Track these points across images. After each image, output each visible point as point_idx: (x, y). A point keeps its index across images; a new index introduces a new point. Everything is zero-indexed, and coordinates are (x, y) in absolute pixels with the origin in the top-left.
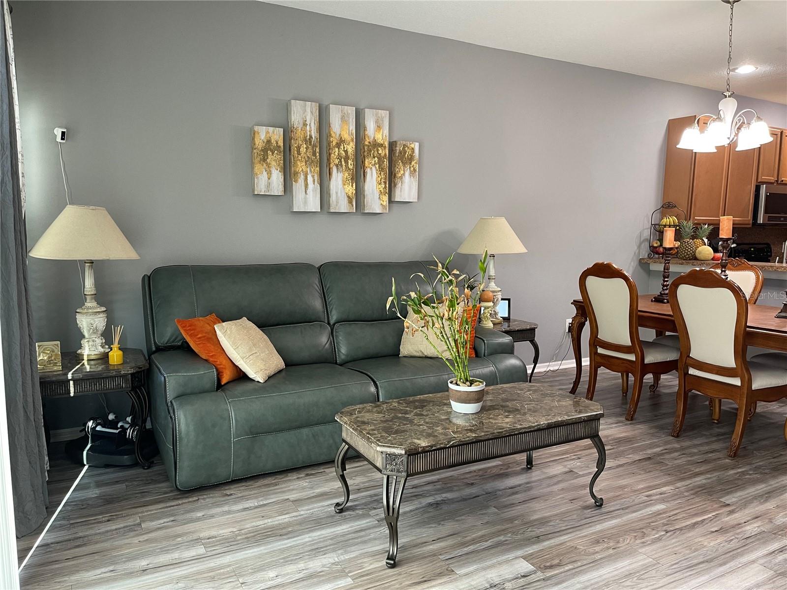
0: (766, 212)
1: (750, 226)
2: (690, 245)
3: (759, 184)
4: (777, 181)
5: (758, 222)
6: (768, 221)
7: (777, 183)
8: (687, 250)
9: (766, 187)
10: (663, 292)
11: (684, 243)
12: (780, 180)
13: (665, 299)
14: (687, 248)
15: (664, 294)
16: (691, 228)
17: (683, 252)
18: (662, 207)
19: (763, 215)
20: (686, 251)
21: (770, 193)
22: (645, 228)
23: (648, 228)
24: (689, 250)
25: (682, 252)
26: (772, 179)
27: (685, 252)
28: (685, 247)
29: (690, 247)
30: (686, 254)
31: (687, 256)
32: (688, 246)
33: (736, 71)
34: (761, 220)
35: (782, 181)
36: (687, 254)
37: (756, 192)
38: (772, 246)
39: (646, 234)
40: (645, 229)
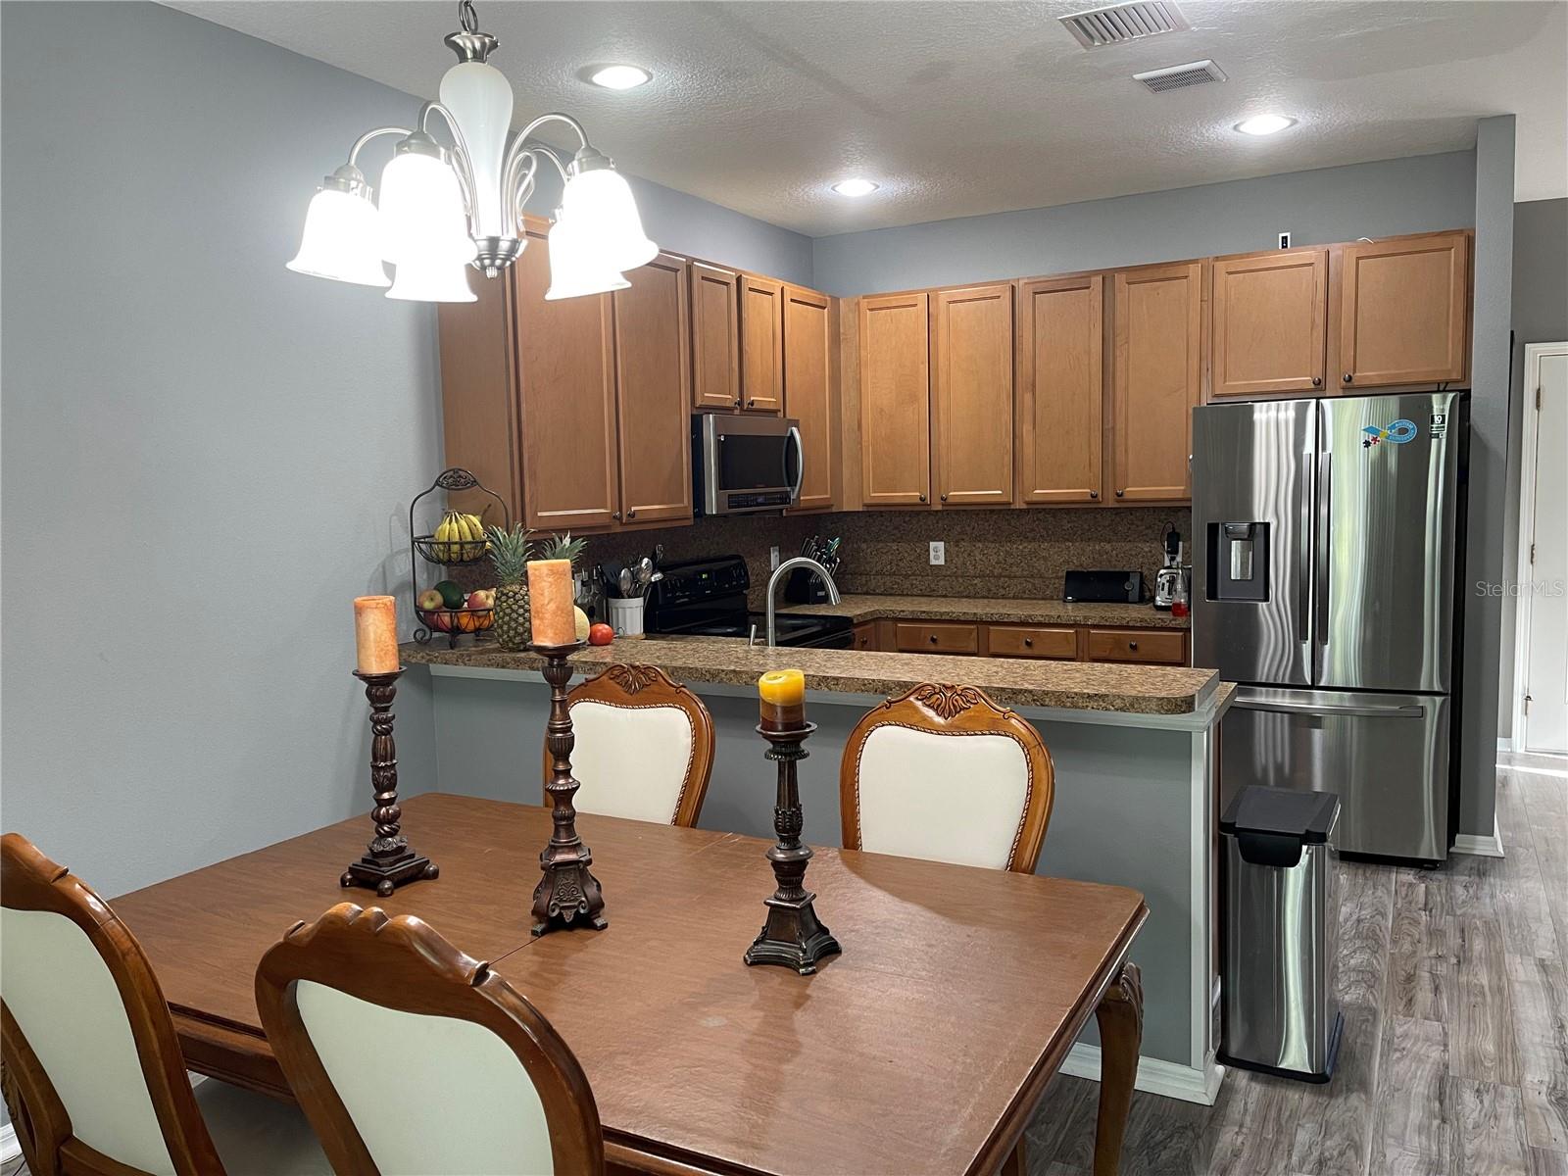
0: (723, 485)
1: (691, 522)
2: (521, 603)
3: (701, 412)
4: (740, 403)
5: (708, 512)
6: (730, 507)
7: (742, 409)
8: (516, 620)
9: (715, 418)
10: (378, 848)
11: (504, 598)
12: (746, 402)
13: (383, 878)
14: (514, 615)
15: (384, 854)
16: (521, 550)
17: (505, 628)
18: (437, 483)
19: (716, 492)
20: (514, 625)
21: (725, 436)
22: (395, 550)
23: (406, 550)
24: (521, 620)
25: (501, 627)
26: (729, 398)
27: (510, 628)
28: (508, 611)
29: (521, 611)
30: (512, 633)
31: (518, 640)
32: (515, 607)
33: (597, 78)
34: (712, 508)
35: (752, 403)
36: (517, 634)
37: (692, 434)
38: (746, 560)
39: (402, 568)
40: (399, 552)
